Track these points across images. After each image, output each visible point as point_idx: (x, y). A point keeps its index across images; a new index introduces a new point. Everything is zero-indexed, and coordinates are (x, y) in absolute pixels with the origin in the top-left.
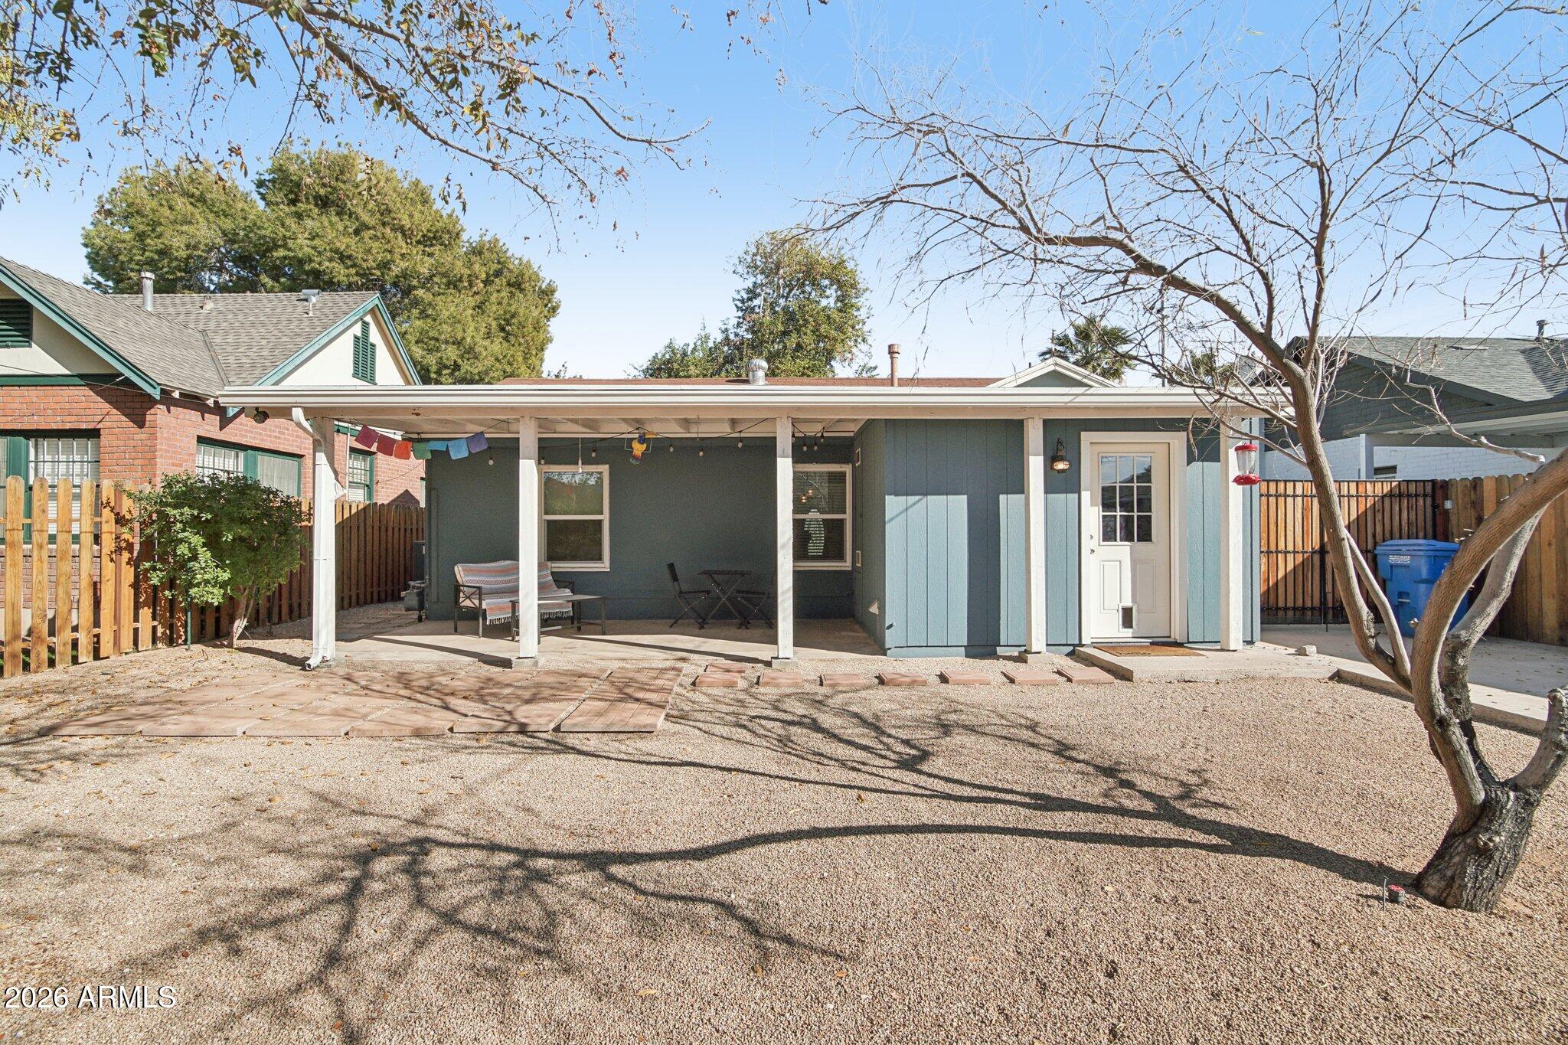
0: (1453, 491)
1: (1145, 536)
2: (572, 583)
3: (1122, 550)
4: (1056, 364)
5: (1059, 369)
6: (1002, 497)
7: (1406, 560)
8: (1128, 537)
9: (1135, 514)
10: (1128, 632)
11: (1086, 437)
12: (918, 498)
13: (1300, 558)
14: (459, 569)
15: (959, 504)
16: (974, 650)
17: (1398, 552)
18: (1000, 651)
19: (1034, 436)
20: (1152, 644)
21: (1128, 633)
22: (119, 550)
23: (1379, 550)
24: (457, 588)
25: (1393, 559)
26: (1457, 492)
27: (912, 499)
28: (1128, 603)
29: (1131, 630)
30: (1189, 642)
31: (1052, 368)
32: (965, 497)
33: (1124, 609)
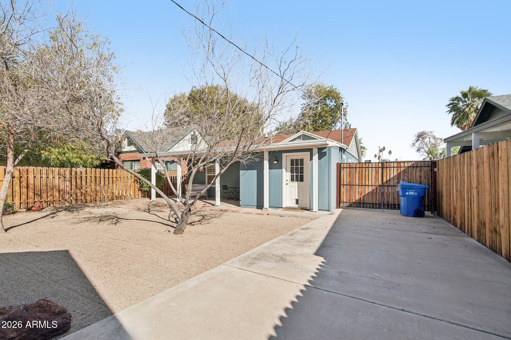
0: (437, 165)
1: (302, 180)
3: (295, 184)
4: (303, 132)
8: (297, 180)
9: (299, 174)
11: (284, 155)
13: (374, 188)
16: (258, 207)
19: (266, 156)
20: (302, 209)
21: (297, 206)
22: (135, 181)
29: (297, 205)
30: (310, 209)
31: (302, 133)
32: (256, 170)
33: (296, 199)
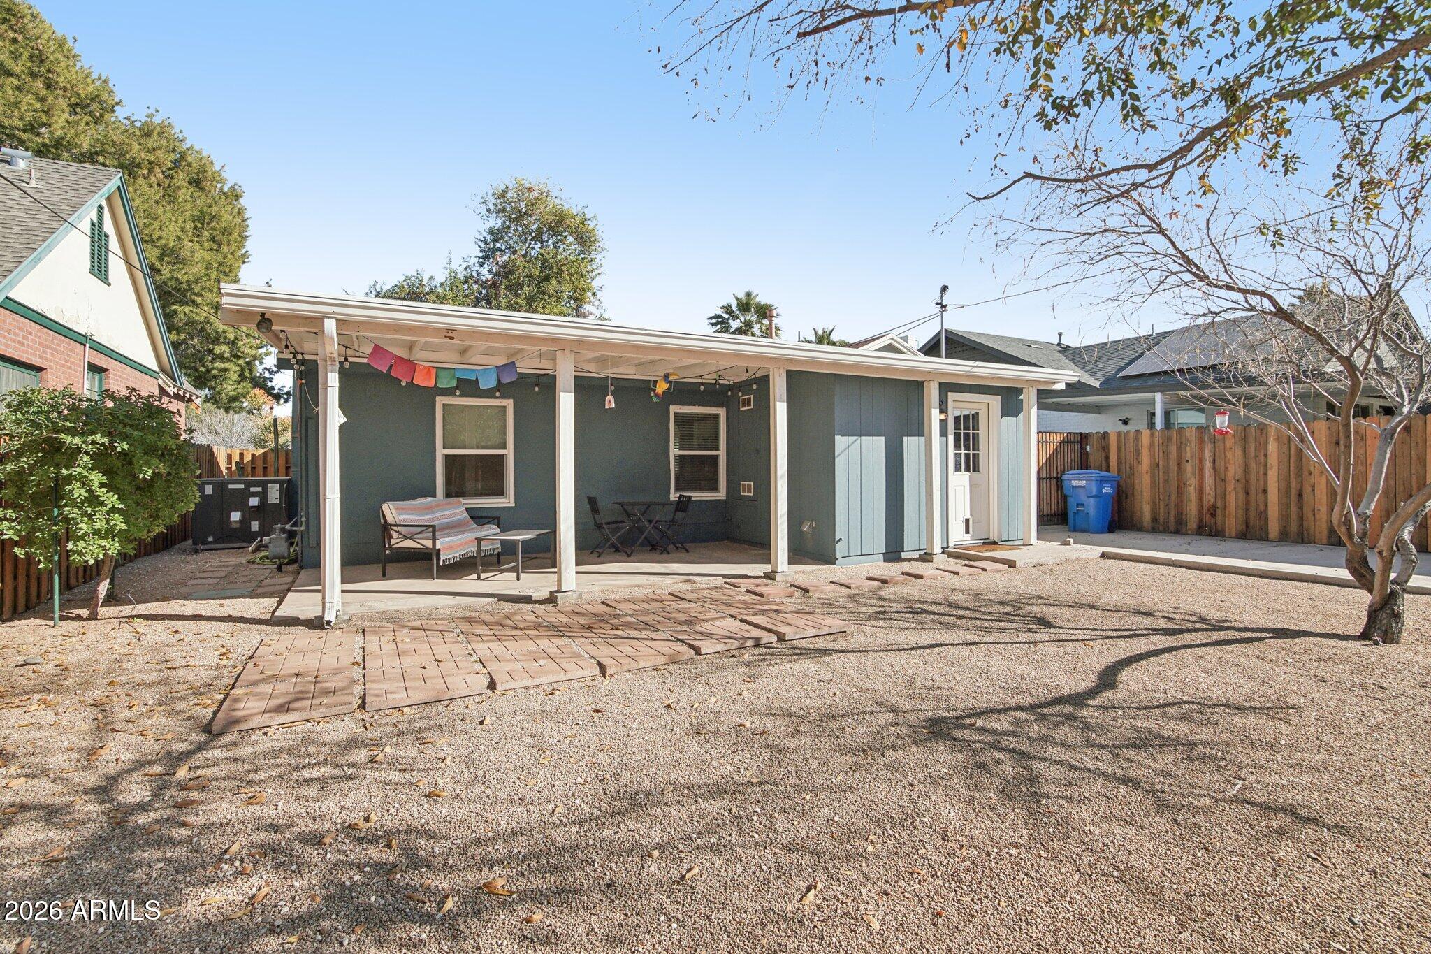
0: (1090, 439)
1: (976, 469)
2: (498, 519)
3: (965, 478)
5: (894, 343)
6: (905, 438)
7: (1083, 483)
8: (967, 469)
9: (971, 452)
10: (968, 537)
11: (951, 397)
12: (855, 438)
14: (385, 507)
15: (880, 441)
16: (888, 555)
17: (1078, 478)
18: (904, 555)
19: (932, 394)
20: (984, 544)
23: (1065, 477)
24: (386, 528)
25: (1074, 483)
26: (1094, 440)
27: (852, 439)
28: (968, 516)
29: (969, 535)
30: (1003, 541)
31: (889, 342)
32: (883, 438)
33: (966, 521)
